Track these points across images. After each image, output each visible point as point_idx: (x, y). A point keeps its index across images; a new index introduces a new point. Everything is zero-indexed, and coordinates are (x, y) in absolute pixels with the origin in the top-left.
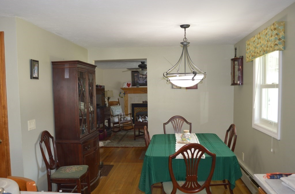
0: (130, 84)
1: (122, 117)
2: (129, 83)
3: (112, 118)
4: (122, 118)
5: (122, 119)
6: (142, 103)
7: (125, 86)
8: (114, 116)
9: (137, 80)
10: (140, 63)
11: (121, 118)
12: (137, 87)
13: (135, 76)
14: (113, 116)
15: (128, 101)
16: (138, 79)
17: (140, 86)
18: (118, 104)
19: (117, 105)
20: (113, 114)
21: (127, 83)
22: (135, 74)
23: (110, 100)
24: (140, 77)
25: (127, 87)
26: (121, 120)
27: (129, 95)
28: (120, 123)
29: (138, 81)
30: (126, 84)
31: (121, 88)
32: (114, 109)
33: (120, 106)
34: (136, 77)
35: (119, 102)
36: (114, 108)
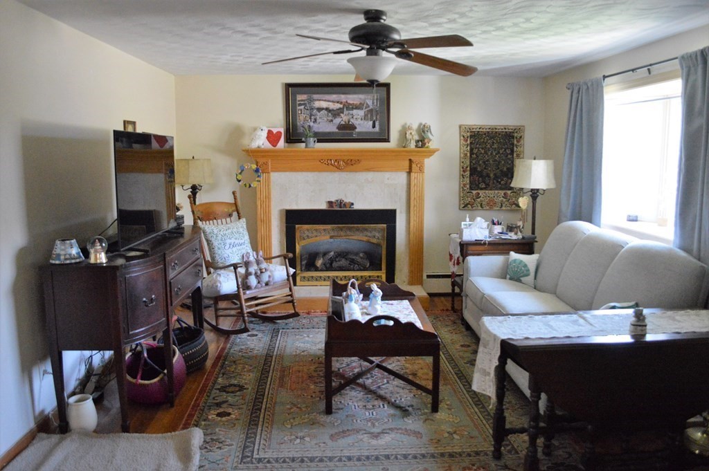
0: (279, 133)
1: (253, 269)
2: (275, 131)
3: (209, 273)
4: (250, 274)
5: (253, 281)
6: (324, 206)
7: (261, 141)
8: (216, 268)
9: (305, 120)
10: (362, 16)
11: (248, 274)
12: (306, 146)
13: (300, 105)
14: (212, 266)
15: (269, 202)
16: (311, 115)
17: (319, 141)
18: (235, 214)
19: (230, 215)
20: (213, 258)
21: (270, 132)
22: (300, 97)
23: (201, 198)
24: (320, 109)
25: (268, 145)
26: (247, 287)
27: (275, 176)
28: (243, 297)
29: (312, 124)
30: (265, 134)
31: (243, 151)
32: (219, 238)
33: (243, 221)
34: (302, 107)
35: (236, 204)
36: (215, 231)
